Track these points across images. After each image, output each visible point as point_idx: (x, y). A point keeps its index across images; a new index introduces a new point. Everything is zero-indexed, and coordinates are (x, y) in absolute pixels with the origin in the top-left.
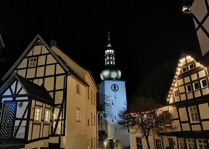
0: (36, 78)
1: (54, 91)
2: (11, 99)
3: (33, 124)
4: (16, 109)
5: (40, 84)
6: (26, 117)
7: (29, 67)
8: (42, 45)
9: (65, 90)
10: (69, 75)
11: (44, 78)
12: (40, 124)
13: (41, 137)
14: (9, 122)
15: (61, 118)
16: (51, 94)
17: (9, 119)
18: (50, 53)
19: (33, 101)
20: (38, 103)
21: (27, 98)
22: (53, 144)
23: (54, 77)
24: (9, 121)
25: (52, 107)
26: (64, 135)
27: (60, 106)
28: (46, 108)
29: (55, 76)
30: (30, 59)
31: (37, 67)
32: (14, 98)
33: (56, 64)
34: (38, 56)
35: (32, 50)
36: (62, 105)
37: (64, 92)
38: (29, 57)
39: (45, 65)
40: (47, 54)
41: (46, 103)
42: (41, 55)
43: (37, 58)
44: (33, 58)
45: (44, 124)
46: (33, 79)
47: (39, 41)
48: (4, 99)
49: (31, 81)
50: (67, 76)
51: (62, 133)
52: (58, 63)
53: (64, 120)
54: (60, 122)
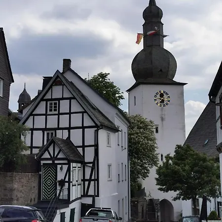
0: (59, 128)
1: (83, 146)
2: (51, 162)
3: (72, 186)
4: (56, 173)
6: (67, 179)
7: (48, 113)
9: (96, 146)
10: (100, 128)
11: (69, 129)
13: (77, 197)
14: (49, 184)
15: (93, 178)
16: (80, 150)
18: (74, 98)
19: (71, 164)
20: (74, 165)
21: (66, 162)
22: (86, 205)
23: (81, 130)
24: (49, 182)
25: (82, 165)
26: (98, 196)
27: (91, 165)
28: (78, 167)
29: (83, 128)
30: (49, 102)
31: (59, 114)
32: (53, 162)
33: (83, 113)
34: (59, 100)
35: (51, 90)
36: (93, 163)
37: (95, 148)
38: (47, 100)
39: (70, 113)
40: (70, 99)
41: (78, 163)
42: (63, 99)
43: (57, 102)
44: (53, 102)
45: (78, 185)
46: (55, 129)
47: (59, 79)
50: (97, 131)
51: (96, 194)
52: (86, 112)
53: (98, 180)
54: (92, 183)
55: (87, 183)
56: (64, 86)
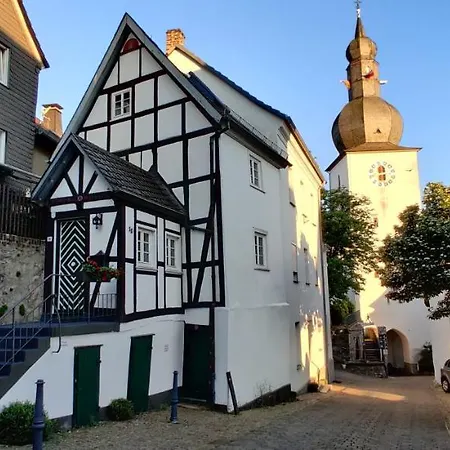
0: (134, 150)
1: (186, 183)
2: (72, 207)
3: (136, 272)
4: (87, 233)
5: (147, 167)
6: (114, 253)
7: (113, 120)
8: (140, 48)
9: (214, 177)
10: (223, 131)
11: (154, 146)
12: (156, 274)
13: (161, 306)
14: (74, 268)
15: (209, 258)
16: (179, 192)
17: (74, 261)
18: (164, 71)
19: (129, 211)
20: (143, 216)
21: (110, 203)
22: (196, 328)
23: (180, 144)
24: (73, 264)
25: (183, 229)
26: (222, 303)
27: (204, 226)
28: (165, 230)
29: (185, 138)
30: (114, 95)
31: (135, 116)
32: (80, 205)
33: (182, 102)
34: (132, 84)
35: (117, 66)
36: (209, 220)
37: (212, 183)
38: (110, 91)
39: (155, 110)
40: (155, 76)
41: (165, 217)
42: (141, 79)
43: (130, 90)
44: (122, 93)
45: (166, 275)
46: (126, 153)
47: (131, 36)
48: (54, 210)
49: (124, 158)
50: (216, 138)
51: (218, 299)
52: (190, 98)
53: (220, 263)
54: (208, 270)
55: (195, 272)
56: (143, 49)
